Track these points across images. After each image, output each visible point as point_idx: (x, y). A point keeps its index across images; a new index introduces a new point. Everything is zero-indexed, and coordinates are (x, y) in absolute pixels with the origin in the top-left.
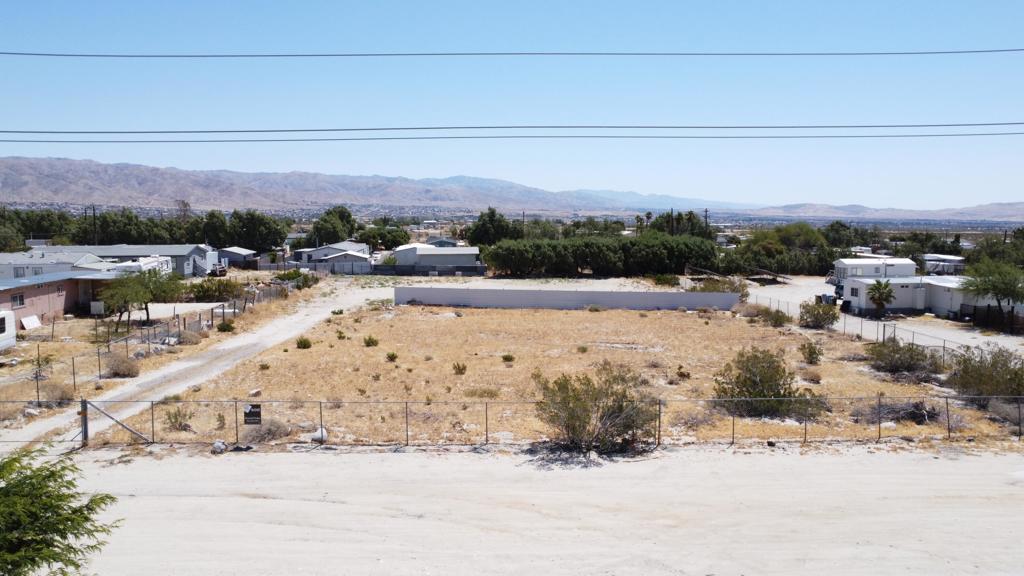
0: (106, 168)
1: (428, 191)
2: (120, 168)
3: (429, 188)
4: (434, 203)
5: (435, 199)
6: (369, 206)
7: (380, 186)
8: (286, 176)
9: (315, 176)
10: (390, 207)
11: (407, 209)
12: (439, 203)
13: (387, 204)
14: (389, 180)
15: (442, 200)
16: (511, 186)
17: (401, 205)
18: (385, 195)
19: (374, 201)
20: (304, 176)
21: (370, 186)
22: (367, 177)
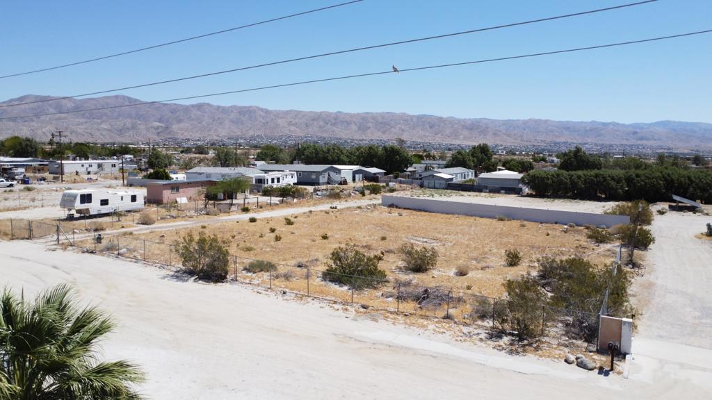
0: (412, 117)
1: (635, 133)
2: (420, 117)
3: (638, 130)
4: (639, 142)
7: (595, 129)
8: (525, 122)
12: (644, 142)
14: (604, 124)
15: (648, 139)
17: (612, 143)
18: (600, 135)
20: (538, 122)
21: (588, 128)
22: (586, 122)
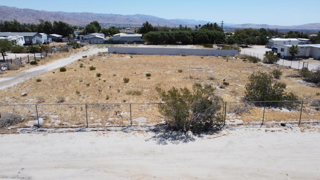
1: (128, 19)
3: (129, 18)
4: (130, 23)
5: (130, 21)
6: (109, 24)
7: (113, 17)
8: (82, 14)
9: (91, 13)
10: (116, 24)
11: (121, 25)
12: (132, 23)
13: (115, 23)
14: (116, 15)
15: (133, 22)
16: (155, 17)
17: (120, 23)
18: (115, 20)
19: (111, 22)
20: (87, 14)
21: (109, 17)
22: (108, 14)
